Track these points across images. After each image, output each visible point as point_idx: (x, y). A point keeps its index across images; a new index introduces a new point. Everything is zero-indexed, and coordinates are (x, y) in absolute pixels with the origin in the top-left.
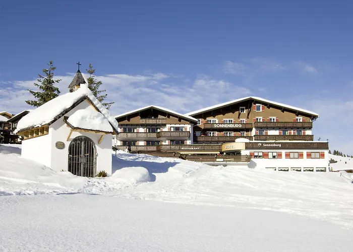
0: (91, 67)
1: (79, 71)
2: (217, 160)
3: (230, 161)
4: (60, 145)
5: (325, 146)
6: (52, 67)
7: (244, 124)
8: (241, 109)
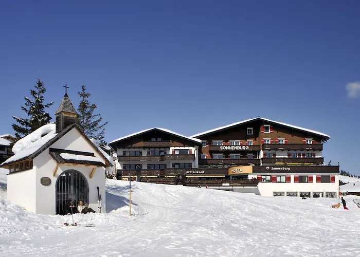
0: (84, 89)
1: (66, 95)
2: (223, 184)
3: (236, 186)
4: (45, 181)
5: (335, 169)
6: (40, 90)
7: (251, 146)
8: (249, 130)
